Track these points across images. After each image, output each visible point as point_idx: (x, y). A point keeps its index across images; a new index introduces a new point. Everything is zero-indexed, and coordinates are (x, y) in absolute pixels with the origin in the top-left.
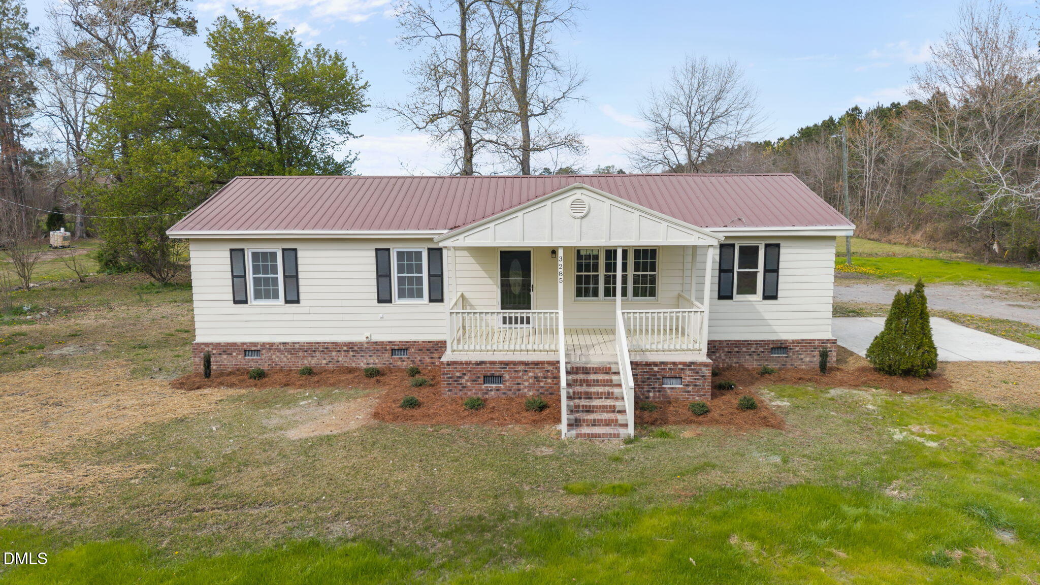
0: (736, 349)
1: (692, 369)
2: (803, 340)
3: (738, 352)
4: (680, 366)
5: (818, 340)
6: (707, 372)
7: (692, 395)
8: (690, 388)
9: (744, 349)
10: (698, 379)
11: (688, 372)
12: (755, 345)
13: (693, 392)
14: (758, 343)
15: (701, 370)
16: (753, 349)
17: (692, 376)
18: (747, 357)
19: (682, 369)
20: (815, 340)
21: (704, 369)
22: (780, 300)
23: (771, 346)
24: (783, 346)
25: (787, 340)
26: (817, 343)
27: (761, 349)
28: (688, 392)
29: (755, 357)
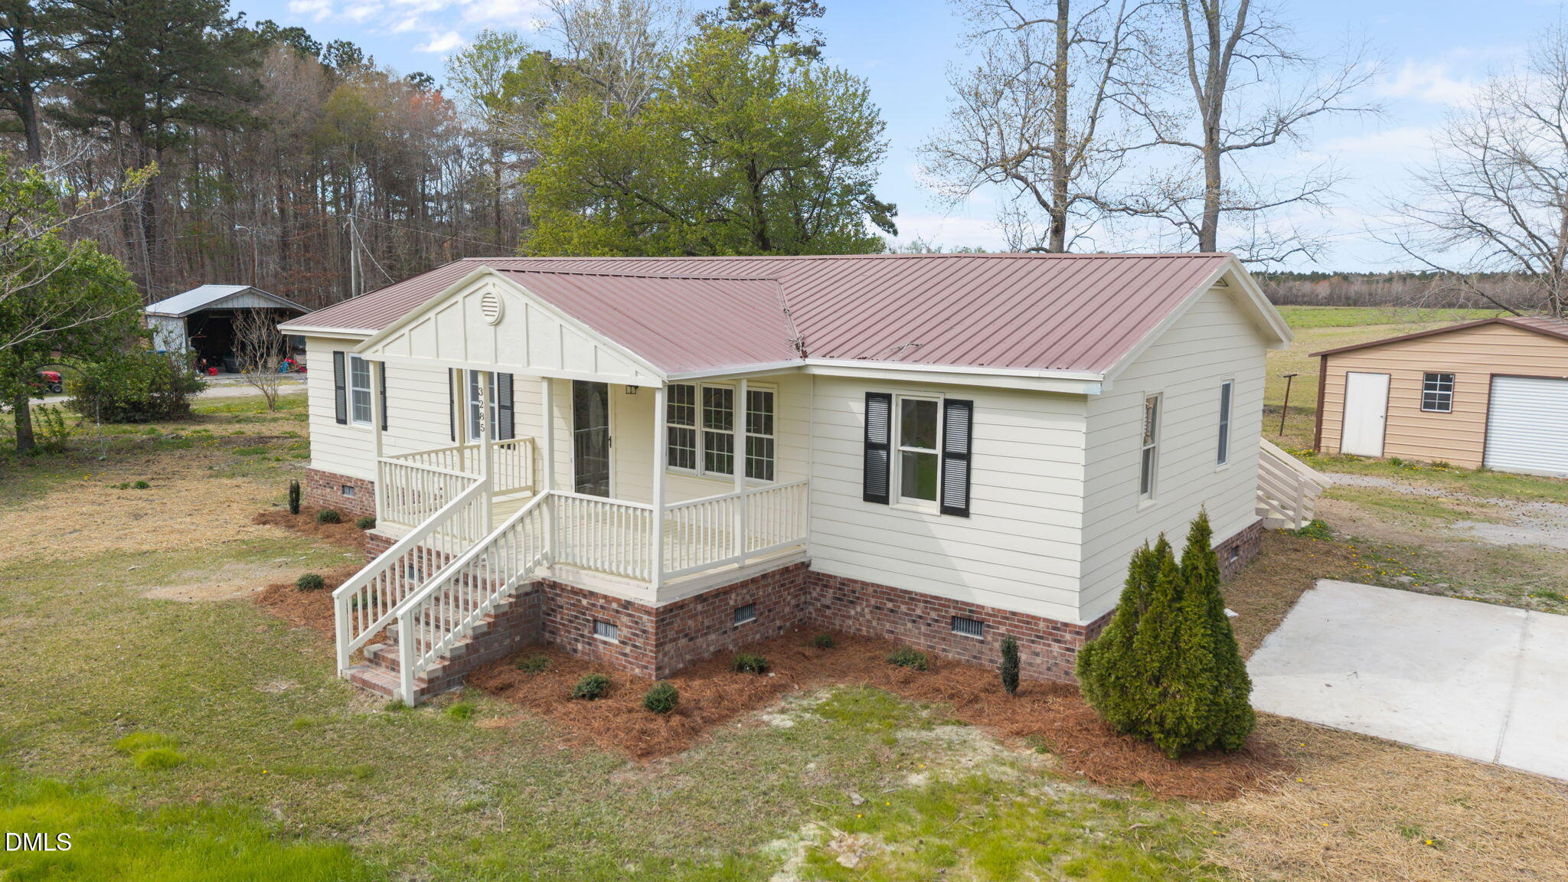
0: (890, 605)
1: (630, 615)
2: (1014, 614)
3: (892, 611)
4: (615, 605)
5: (1045, 620)
6: (649, 624)
7: (630, 663)
8: (628, 650)
9: (903, 608)
10: (637, 635)
11: (625, 619)
12: (922, 604)
13: (633, 657)
14: (929, 601)
15: (641, 618)
16: (919, 612)
17: (630, 627)
18: (909, 625)
19: (617, 612)
20: (1039, 619)
21: (645, 617)
22: (974, 520)
23: (953, 612)
24: (975, 616)
25: (983, 607)
26: (1042, 625)
27: (934, 615)
28: (625, 655)
29: (923, 628)
